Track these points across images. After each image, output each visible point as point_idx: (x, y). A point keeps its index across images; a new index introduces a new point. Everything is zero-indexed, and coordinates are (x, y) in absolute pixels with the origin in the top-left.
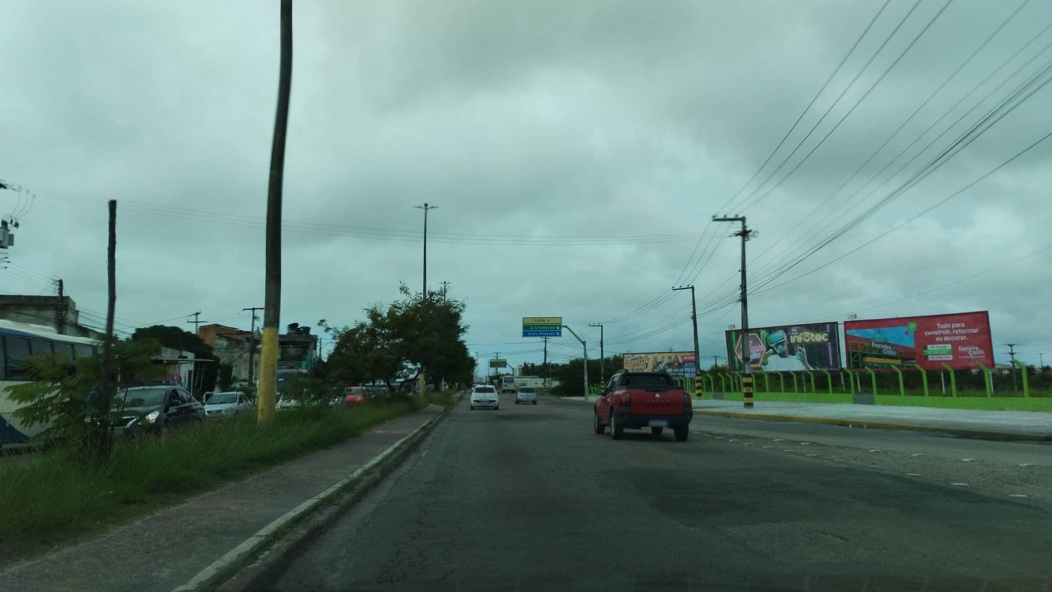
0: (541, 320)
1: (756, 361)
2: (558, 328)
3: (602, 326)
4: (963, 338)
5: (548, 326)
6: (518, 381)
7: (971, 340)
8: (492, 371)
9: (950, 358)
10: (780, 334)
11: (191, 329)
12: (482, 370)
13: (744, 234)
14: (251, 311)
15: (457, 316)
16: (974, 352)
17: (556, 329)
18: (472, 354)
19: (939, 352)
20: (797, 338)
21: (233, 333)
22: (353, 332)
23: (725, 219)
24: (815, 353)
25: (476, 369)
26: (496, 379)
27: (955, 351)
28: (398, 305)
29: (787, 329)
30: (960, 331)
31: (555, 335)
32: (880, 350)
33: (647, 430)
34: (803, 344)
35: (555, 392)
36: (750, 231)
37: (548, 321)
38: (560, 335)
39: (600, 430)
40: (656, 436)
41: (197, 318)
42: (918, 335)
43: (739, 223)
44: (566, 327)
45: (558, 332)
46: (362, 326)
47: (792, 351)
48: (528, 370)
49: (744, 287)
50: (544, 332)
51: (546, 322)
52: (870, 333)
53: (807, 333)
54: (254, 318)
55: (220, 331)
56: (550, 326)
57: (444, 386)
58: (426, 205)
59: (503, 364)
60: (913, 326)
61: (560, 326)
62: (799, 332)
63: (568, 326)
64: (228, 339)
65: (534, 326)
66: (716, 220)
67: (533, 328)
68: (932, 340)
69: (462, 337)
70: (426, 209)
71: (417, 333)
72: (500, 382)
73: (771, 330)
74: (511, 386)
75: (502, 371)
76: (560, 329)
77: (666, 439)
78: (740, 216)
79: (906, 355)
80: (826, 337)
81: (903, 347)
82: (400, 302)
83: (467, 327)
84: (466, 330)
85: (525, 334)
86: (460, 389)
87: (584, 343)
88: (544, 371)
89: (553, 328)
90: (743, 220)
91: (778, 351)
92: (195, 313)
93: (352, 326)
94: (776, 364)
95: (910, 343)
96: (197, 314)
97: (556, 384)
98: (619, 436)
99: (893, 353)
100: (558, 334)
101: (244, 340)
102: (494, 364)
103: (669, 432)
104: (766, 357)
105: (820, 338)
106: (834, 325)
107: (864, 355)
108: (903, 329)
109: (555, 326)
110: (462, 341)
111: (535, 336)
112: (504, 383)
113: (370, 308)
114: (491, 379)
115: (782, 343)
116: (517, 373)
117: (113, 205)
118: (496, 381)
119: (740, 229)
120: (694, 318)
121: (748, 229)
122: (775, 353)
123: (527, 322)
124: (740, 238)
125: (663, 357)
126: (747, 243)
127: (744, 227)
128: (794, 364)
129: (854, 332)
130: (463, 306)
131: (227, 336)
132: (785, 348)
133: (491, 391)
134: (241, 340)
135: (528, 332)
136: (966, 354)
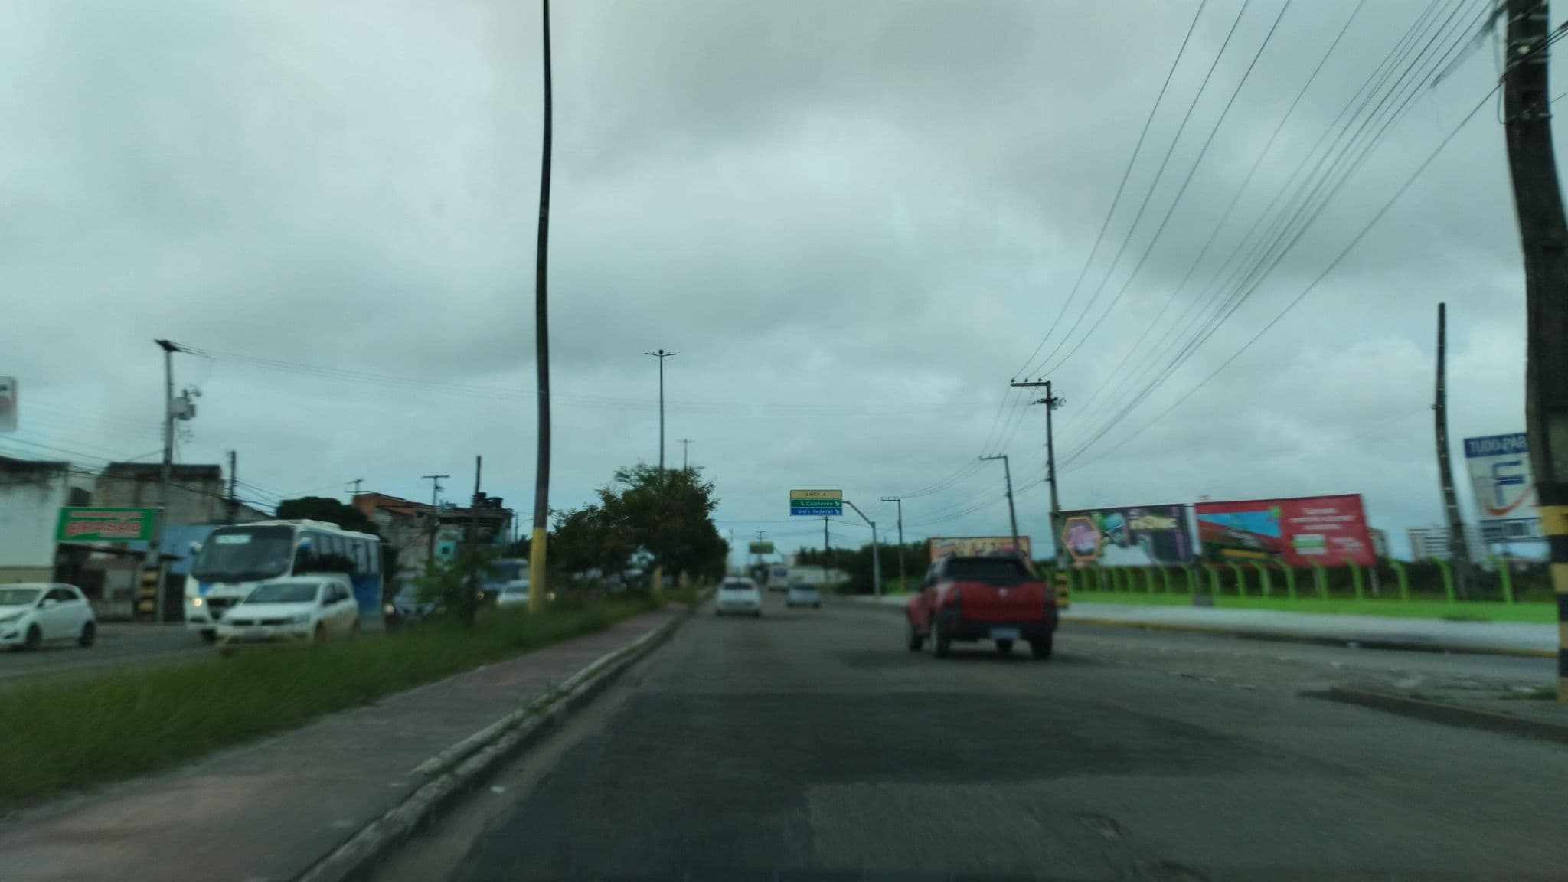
0: (815, 494)
1: (1090, 552)
2: (838, 504)
3: (899, 500)
4: (1335, 527)
5: (824, 501)
6: (794, 573)
7: (1347, 530)
8: (753, 559)
9: (1322, 551)
10: (1116, 518)
11: (346, 500)
12: (739, 558)
13: (1050, 402)
14: (432, 480)
15: (704, 498)
16: (1351, 545)
17: (834, 505)
18: (723, 533)
19: (1309, 544)
20: (1138, 523)
21: (399, 505)
22: (582, 515)
23: (1026, 384)
24: (1163, 543)
25: (730, 555)
26: (760, 573)
27: (1329, 544)
28: (625, 473)
29: (1124, 511)
30: (1332, 518)
31: (834, 513)
32: (1238, 540)
33: (988, 644)
34: (1146, 531)
35: (843, 589)
36: (1056, 399)
37: (824, 494)
38: (841, 514)
39: (916, 644)
40: (1004, 653)
41: (357, 488)
42: (1284, 523)
43: (1044, 388)
44: (848, 502)
45: (838, 509)
46: (592, 509)
47: (1133, 539)
48: (806, 559)
49: (1051, 463)
50: (819, 509)
51: (821, 496)
52: (1225, 518)
53: (1150, 518)
54: (437, 488)
55: (382, 502)
56: (826, 501)
57: (684, 579)
58: (661, 352)
59: (768, 549)
60: (1275, 511)
61: (841, 502)
62: (1141, 515)
63: (851, 501)
64: (393, 513)
65: (805, 502)
66: (1014, 384)
67: (801, 505)
68: (1300, 529)
69: (711, 515)
70: (662, 357)
71: (657, 518)
72: (766, 575)
73: (1106, 513)
74: (783, 582)
75: (768, 558)
76: (841, 505)
77: (1019, 659)
78: (1044, 380)
79: (1273, 547)
80: (1175, 523)
81: (1266, 537)
82: (628, 469)
83: (716, 502)
84: (716, 505)
85: (794, 512)
86: (706, 583)
87: (873, 525)
88: (826, 559)
89: (831, 504)
90: (1048, 384)
91: (1116, 539)
92: (355, 480)
93: (580, 509)
94: (1116, 557)
95: (1274, 532)
96: (358, 482)
97: (845, 578)
98: (943, 654)
99: (1254, 544)
100: (838, 512)
101: (415, 515)
102: (756, 549)
103: (1022, 646)
104: (1102, 546)
105: (1167, 523)
106: (1181, 507)
107: (1222, 547)
108: (1262, 515)
109: (833, 502)
110: (710, 520)
111: (807, 514)
112: (772, 577)
113: (602, 488)
114: (752, 571)
115: (1119, 530)
116: (791, 562)
117: (479, 459)
118: (758, 574)
119: (1045, 396)
120: (1009, 495)
121: (1053, 397)
122: (1112, 542)
123: (797, 496)
124: (1045, 406)
125: (984, 544)
126: (1053, 412)
127: (1049, 394)
128: (1138, 557)
129: (1208, 518)
130: (712, 486)
131: (391, 508)
132: (1124, 536)
133: (747, 587)
134: (409, 515)
135: (797, 509)
136: (1340, 546)
